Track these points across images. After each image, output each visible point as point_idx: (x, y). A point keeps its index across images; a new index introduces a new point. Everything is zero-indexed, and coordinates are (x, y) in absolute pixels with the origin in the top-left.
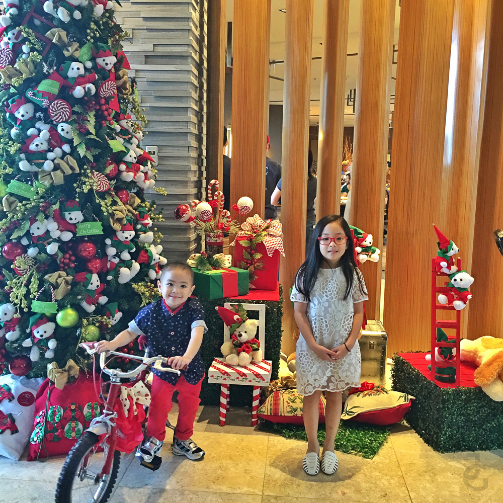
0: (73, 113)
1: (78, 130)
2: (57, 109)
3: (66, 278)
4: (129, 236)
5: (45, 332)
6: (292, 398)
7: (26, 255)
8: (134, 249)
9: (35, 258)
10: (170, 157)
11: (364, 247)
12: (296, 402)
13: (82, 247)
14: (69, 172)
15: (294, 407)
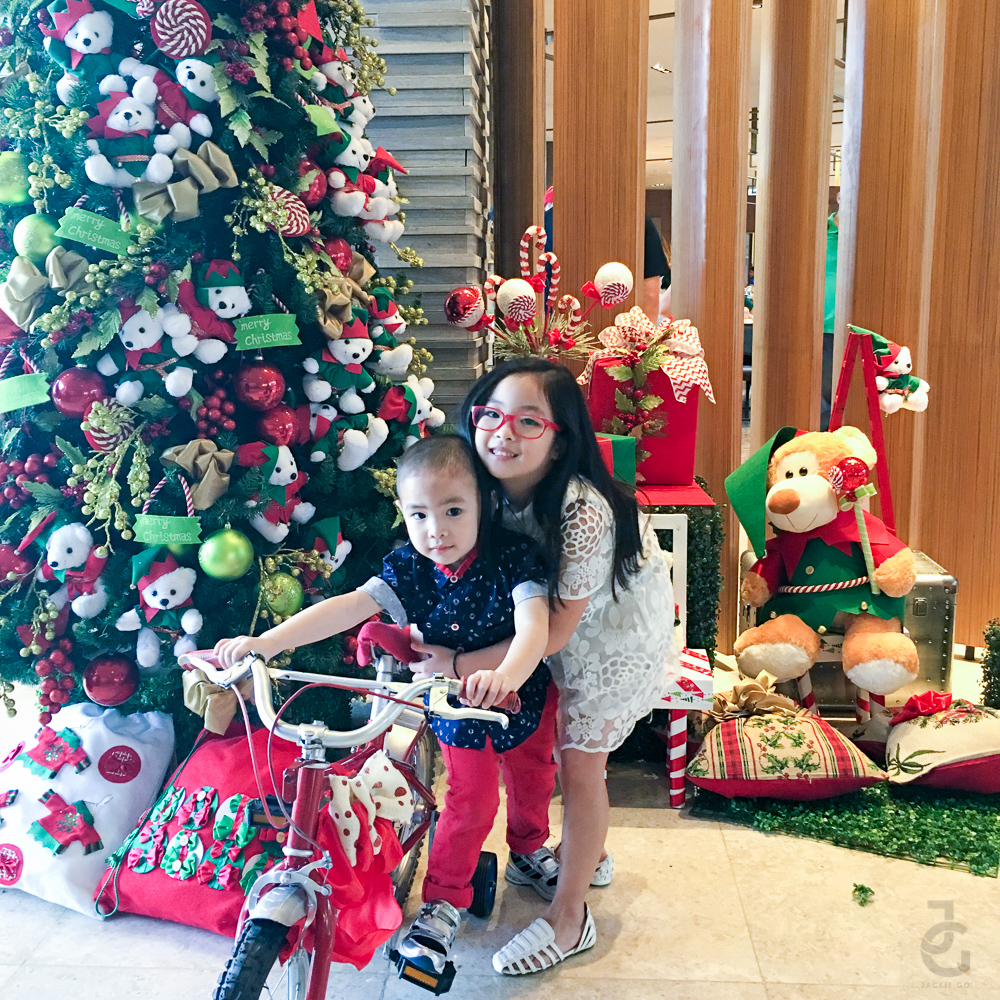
0: (216, 33)
1: (228, 77)
2: (173, 23)
3: (218, 454)
4: (360, 352)
5: (173, 592)
6: (769, 735)
7: (113, 400)
8: (373, 386)
9: (135, 408)
10: (423, 177)
11: (892, 377)
12: (780, 746)
13: (249, 377)
14: (212, 184)
15: (780, 758)
